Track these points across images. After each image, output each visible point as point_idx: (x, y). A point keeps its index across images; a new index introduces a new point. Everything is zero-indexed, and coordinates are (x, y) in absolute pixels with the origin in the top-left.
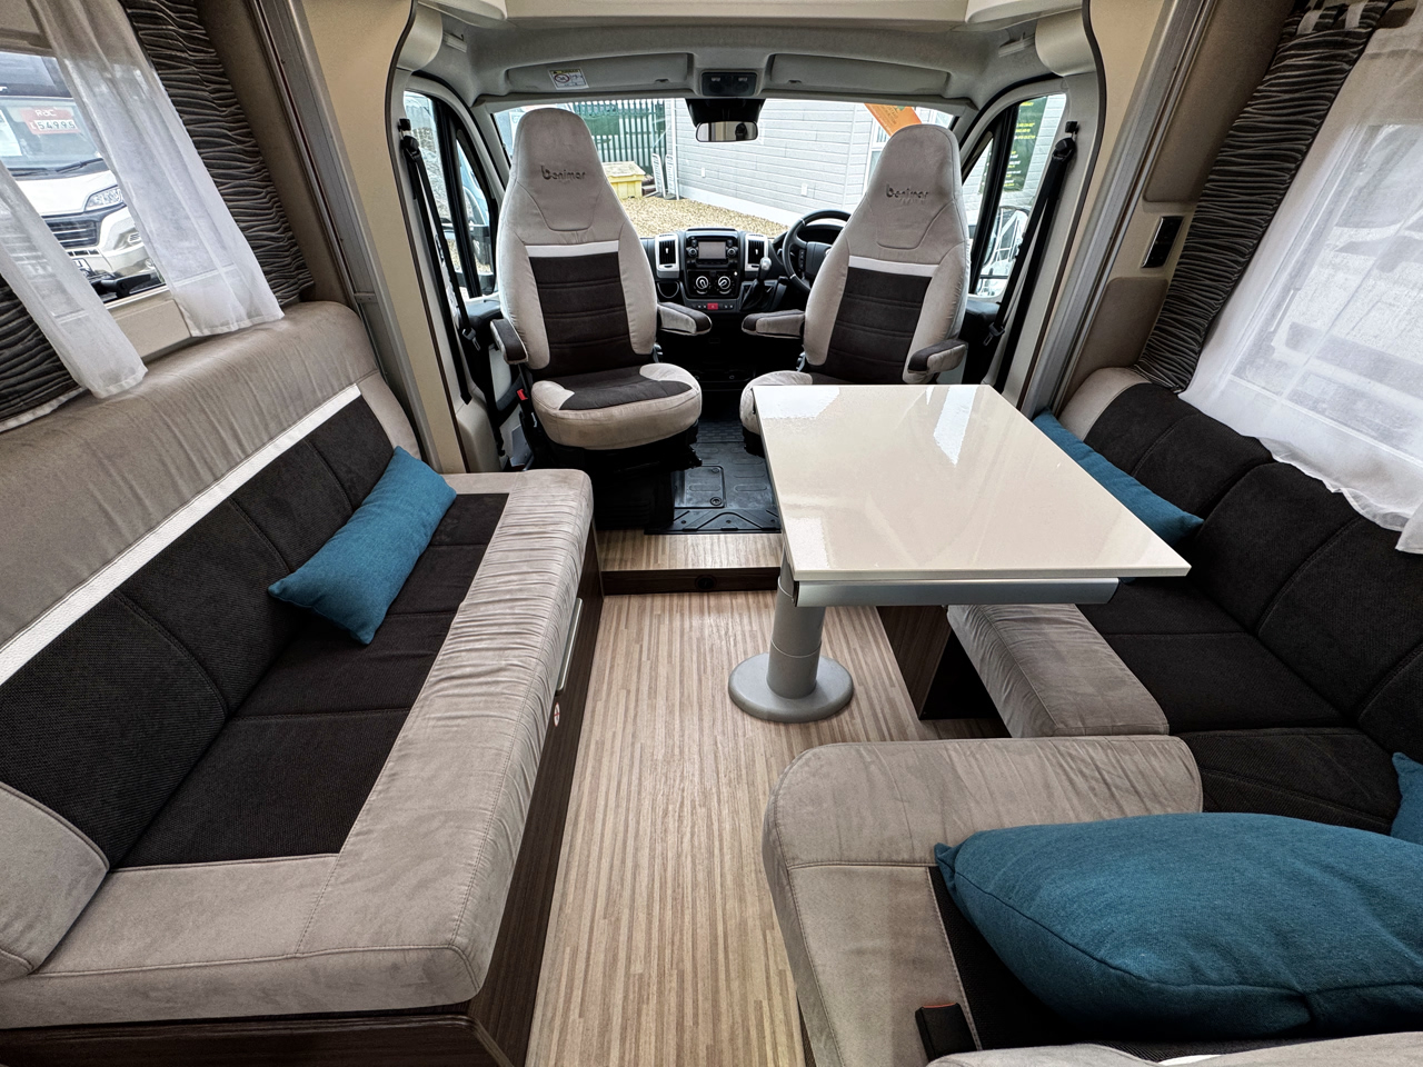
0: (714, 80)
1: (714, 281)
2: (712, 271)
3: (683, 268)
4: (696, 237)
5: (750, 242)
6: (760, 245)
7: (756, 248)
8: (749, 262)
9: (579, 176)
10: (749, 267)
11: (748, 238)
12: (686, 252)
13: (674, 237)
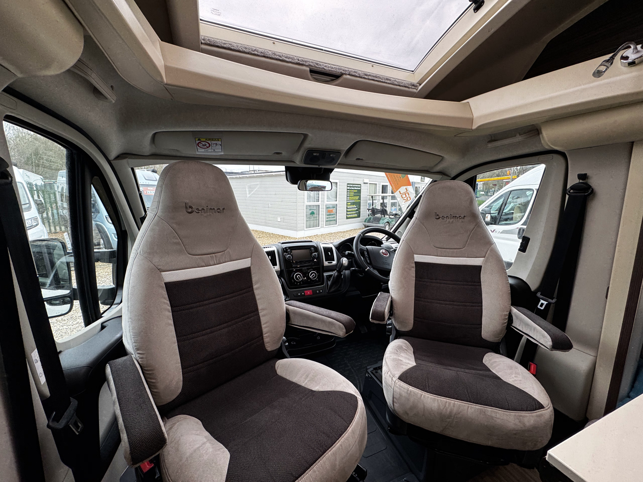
0: (315, 154)
1: (305, 274)
2: (303, 268)
3: (283, 267)
4: (290, 248)
5: (324, 248)
6: (330, 250)
7: (328, 250)
8: (326, 261)
9: (219, 211)
10: (326, 263)
11: (322, 246)
12: (284, 257)
13: (274, 248)
